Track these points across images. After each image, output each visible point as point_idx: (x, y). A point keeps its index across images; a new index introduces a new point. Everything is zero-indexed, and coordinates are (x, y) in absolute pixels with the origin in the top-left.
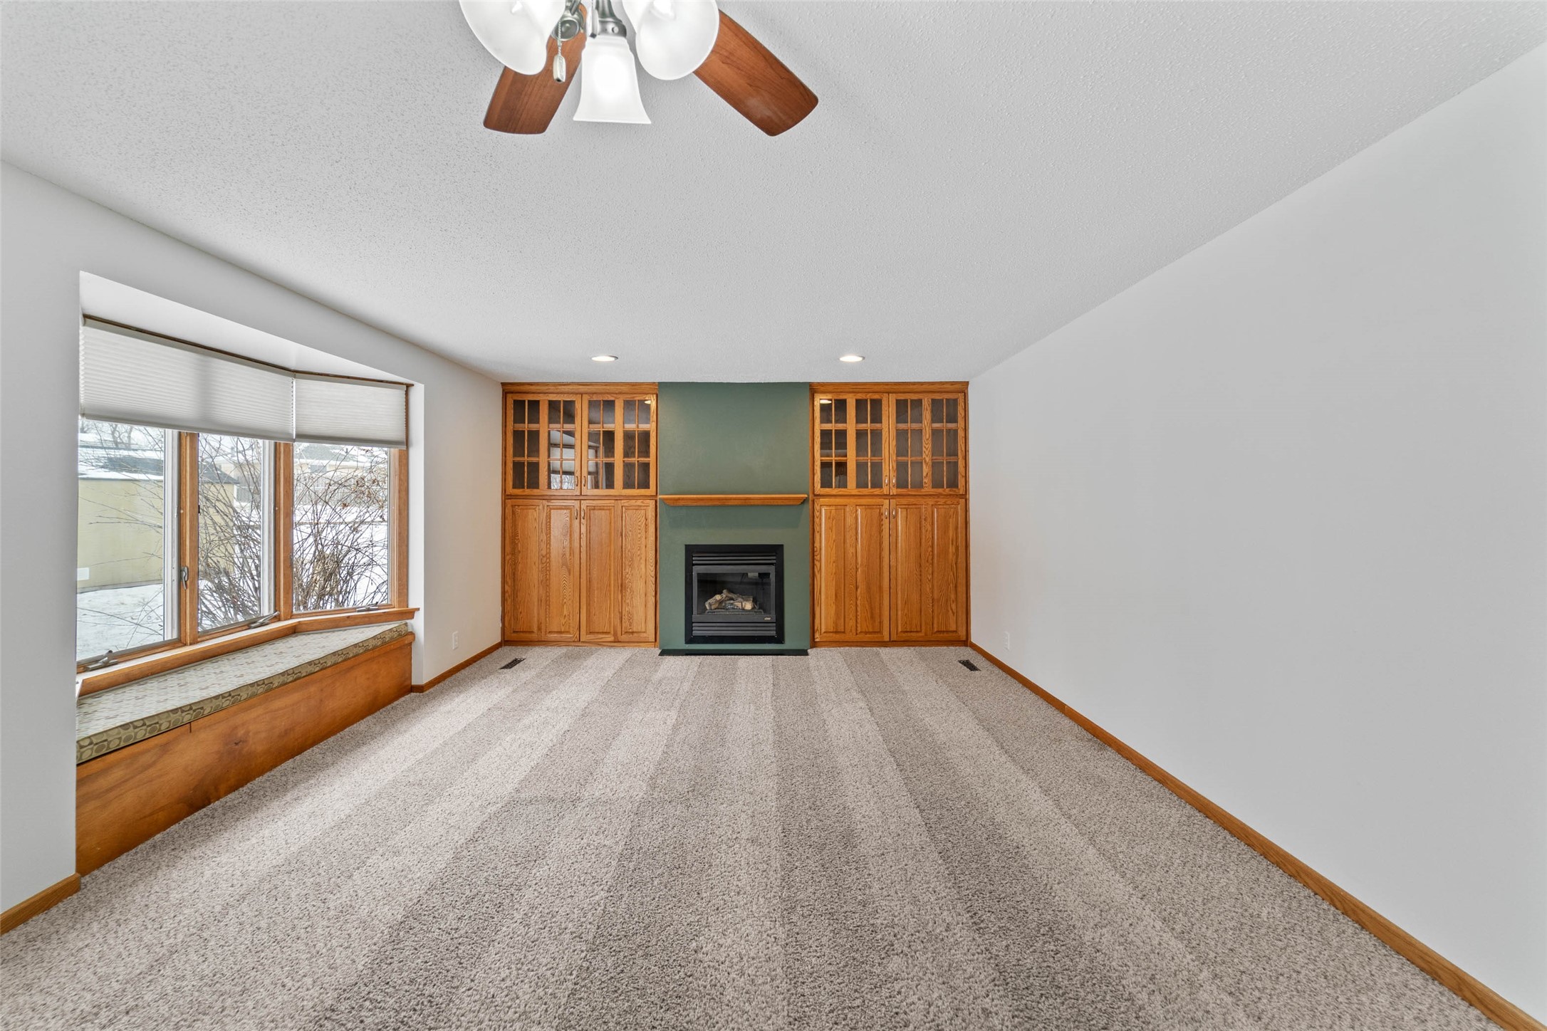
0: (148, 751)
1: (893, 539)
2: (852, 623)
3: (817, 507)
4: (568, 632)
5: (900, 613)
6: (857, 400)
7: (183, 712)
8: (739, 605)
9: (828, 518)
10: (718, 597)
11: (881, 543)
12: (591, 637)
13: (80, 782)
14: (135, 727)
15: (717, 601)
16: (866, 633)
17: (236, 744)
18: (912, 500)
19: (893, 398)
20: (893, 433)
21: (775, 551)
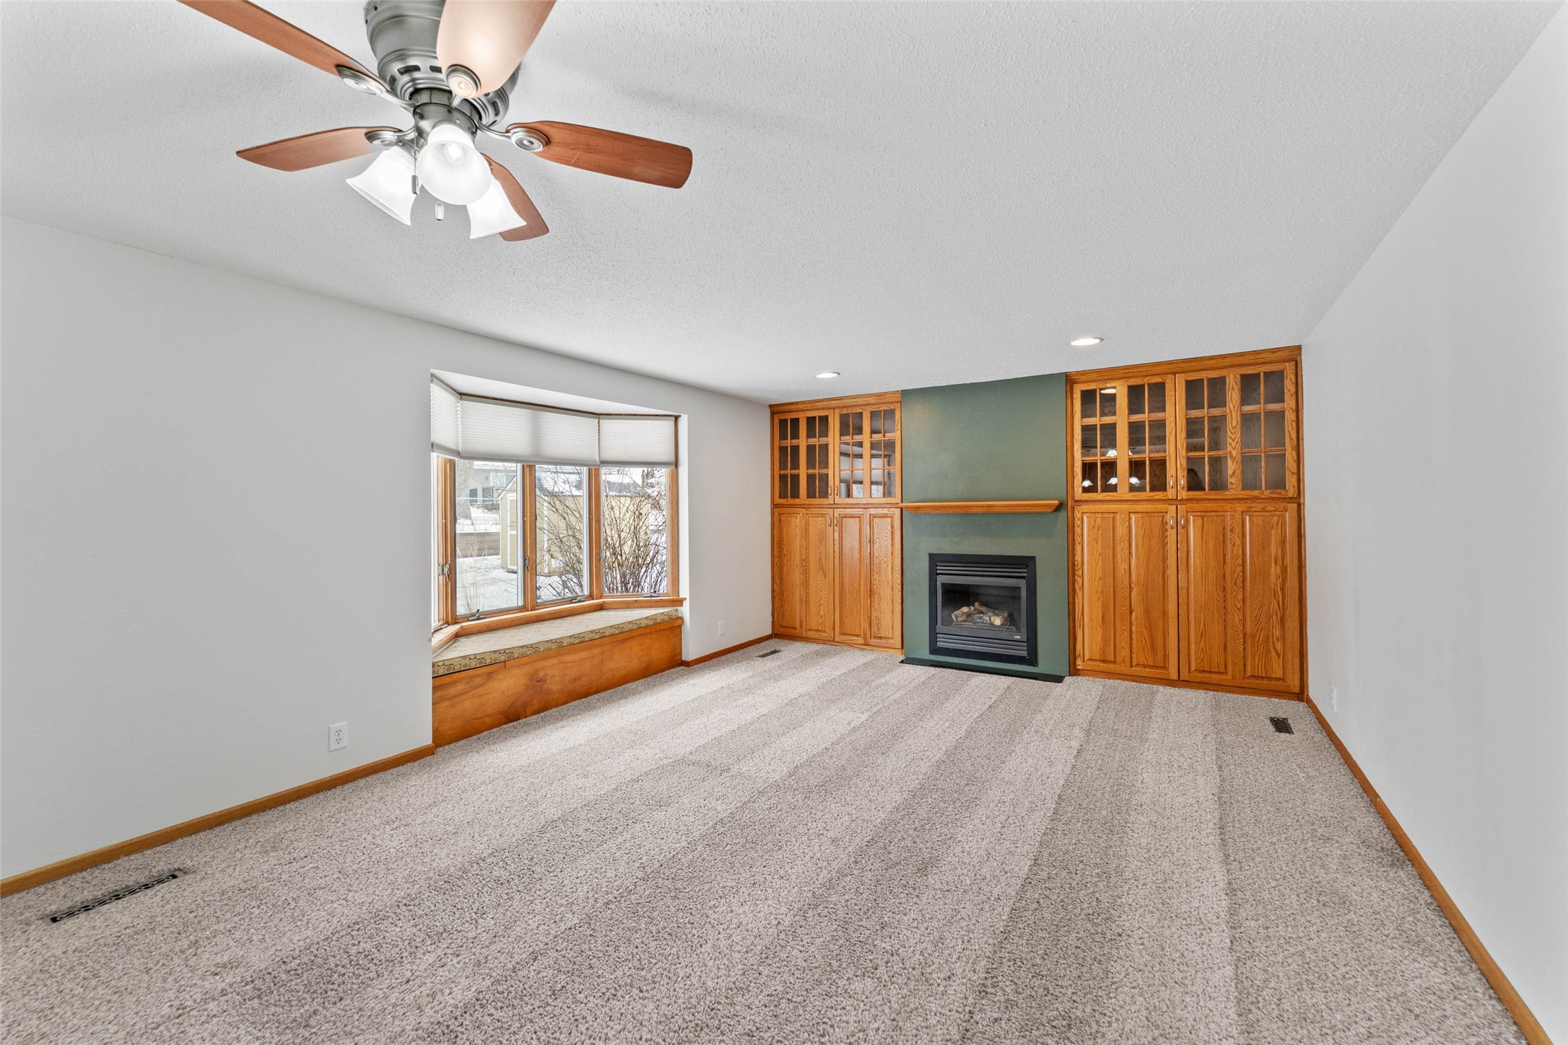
0: (479, 676)
1: (1182, 555)
2: (1125, 653)
3: (1078, 515)
4: (825, 631)
5: (1193, 646)
6: (1130, 387)
7: (500, 653)
8: (987, 619)
9: (1092, 527)
10: (965, 609)
11: (1164, 559)
12: (844, 638)
13: (435, 689)
14: (470, 659)
15: (963, 613)
16: (1145, 666)
17: (538, 682)
18: (1210, 505)
19: (1181, 380)
20: (1182, 423)
21: (1025, 564)
